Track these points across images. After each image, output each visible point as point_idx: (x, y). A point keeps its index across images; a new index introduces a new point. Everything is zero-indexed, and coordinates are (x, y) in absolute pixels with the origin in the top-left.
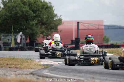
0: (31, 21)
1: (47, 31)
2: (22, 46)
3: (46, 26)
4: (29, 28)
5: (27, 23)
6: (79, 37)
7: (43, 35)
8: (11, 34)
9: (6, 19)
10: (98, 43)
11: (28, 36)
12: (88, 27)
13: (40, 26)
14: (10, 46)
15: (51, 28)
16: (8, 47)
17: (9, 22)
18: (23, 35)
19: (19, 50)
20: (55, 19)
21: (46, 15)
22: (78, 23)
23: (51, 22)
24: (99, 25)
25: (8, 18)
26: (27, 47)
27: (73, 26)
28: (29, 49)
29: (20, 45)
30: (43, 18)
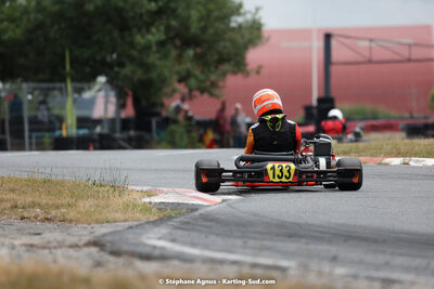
0: (139, 31)
1: (203, 72)
2: (106, 131)
3: (199, 50)
4: (132, 59)
5: (122, 38)
6: (334, 93)
7: (187, 85)
8: (63, 85)
9: (40, 26)
10: (412, 117)
11: (130, 93)
12: (367, 54)
13: (174, 53)
14: (57, 133)
15: (222, 60)
16: (50, 137)
17: (52, 35)
18: (108, 87)
19: (95, 149)
20: (236, 21)
21: (201, 8)
22: (328, 37)
23: (219, 36)
24: (410, 46)
25: (48, 21)
26: (124, 135)
27: (310, 49)
28: (134, 143)
29: (98, 129)
30: (189, 17)
